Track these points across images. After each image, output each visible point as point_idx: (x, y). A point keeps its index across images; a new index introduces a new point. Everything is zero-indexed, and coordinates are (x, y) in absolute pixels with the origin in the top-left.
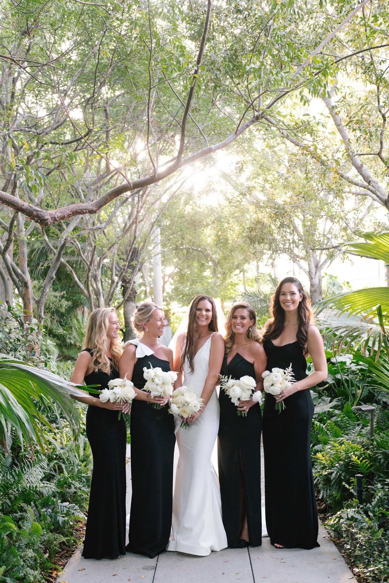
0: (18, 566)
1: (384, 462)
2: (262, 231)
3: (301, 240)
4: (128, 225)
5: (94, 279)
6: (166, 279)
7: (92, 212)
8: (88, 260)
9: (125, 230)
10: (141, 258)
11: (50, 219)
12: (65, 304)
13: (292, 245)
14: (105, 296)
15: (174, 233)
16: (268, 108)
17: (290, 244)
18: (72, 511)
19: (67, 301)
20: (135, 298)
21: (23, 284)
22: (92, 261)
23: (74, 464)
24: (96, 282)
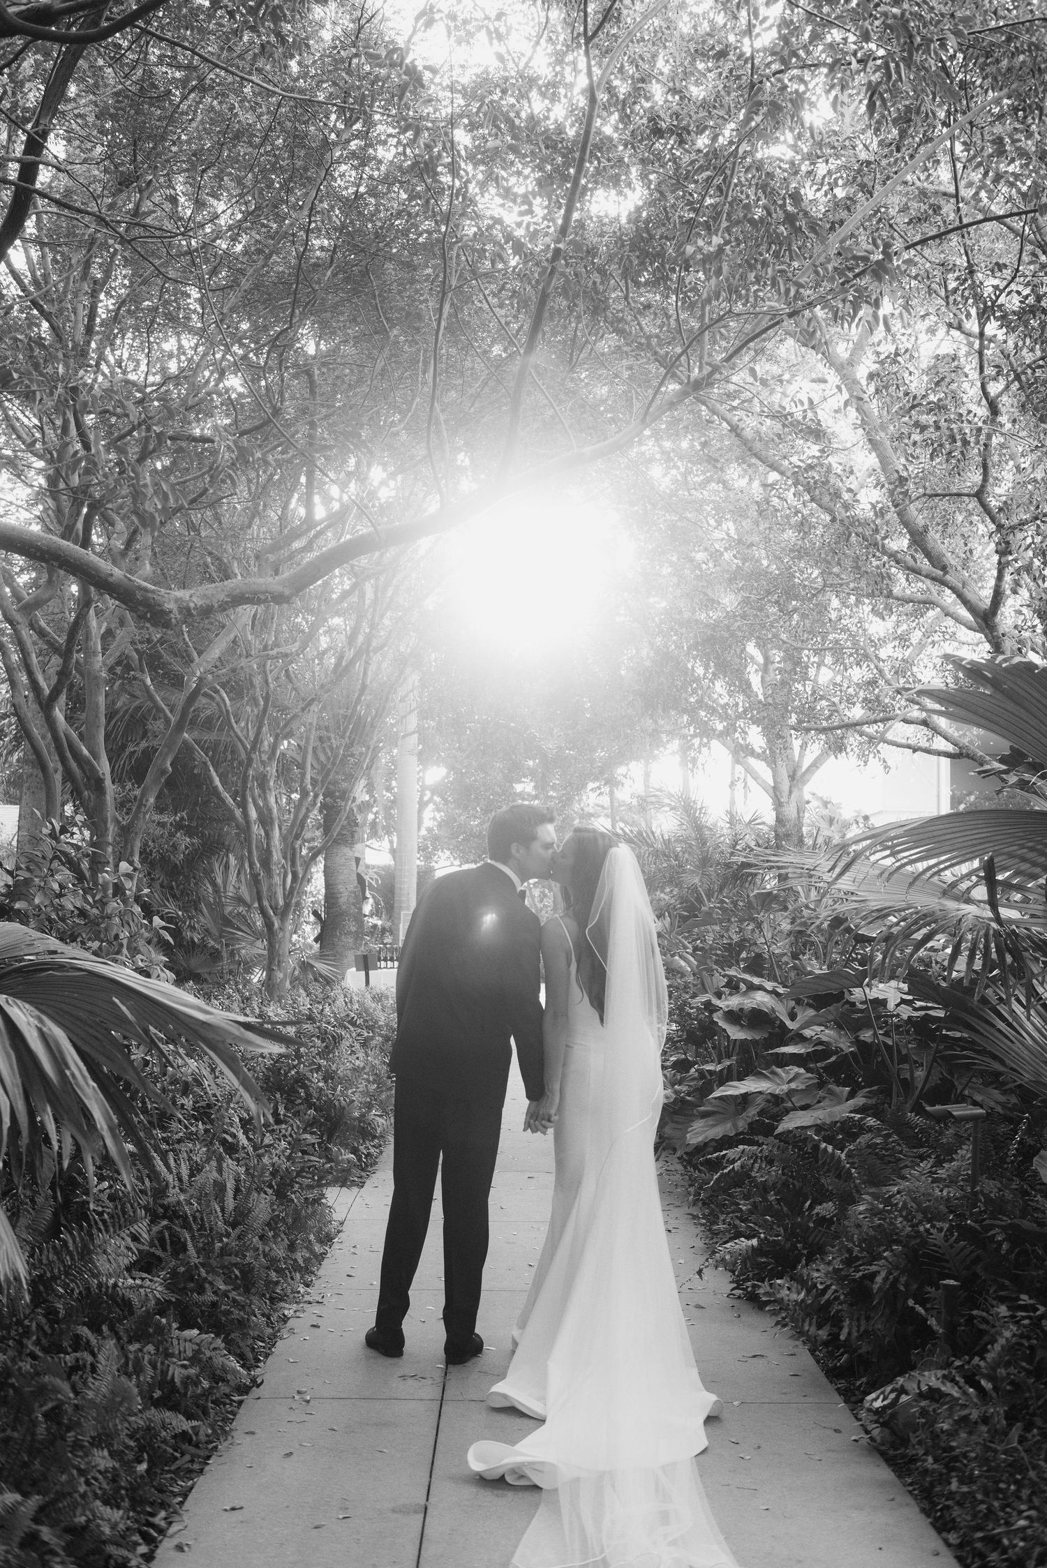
0: (70, 1494)
1: (1009, 1251)
5: (259, 785)
7: (279, 599)
8: (247, 738)
11: (175, 611)
12: (184, 841)
14: (284, 829)
18: (208, 1353)
19: (190, 836)
20: (353, 837)
21: (92, 782)
22: (257, 741)
23: (211, 1229)
24: (264, 792)
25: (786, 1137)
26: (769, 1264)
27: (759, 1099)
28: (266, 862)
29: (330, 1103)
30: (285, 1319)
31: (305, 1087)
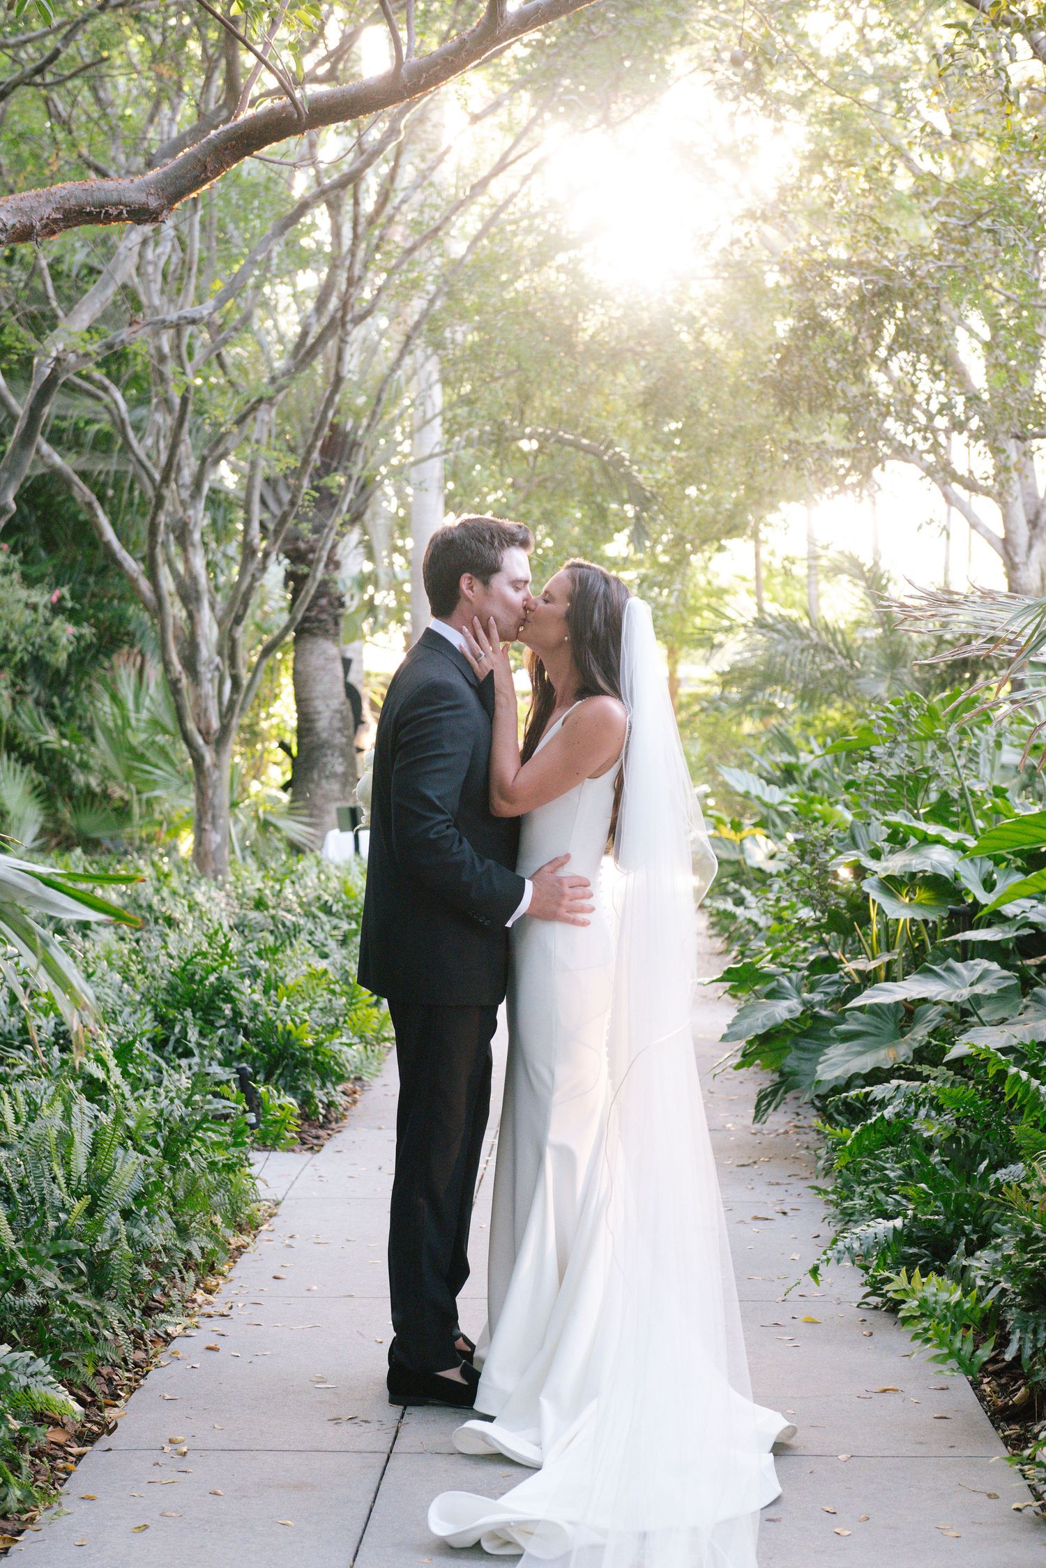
4: (316, 330)
5: (177, 538)
7: (141, 215)
8: (156, 465)
9: (303, 353)
10: (360, 465)
12: (65, 631)
14: (218, 607)
18: (23, 1381)
19: (77, 624)
20: (336, 624)
22: (170, 469)
23: (43, 1201)
24: (185, 550)
25: (959, 1065)
26: (921, 1257)
27: (933, 1014)
28: (190, 664)
29: (270, 1026)
30: (168, 1339)
31: (230, 999)
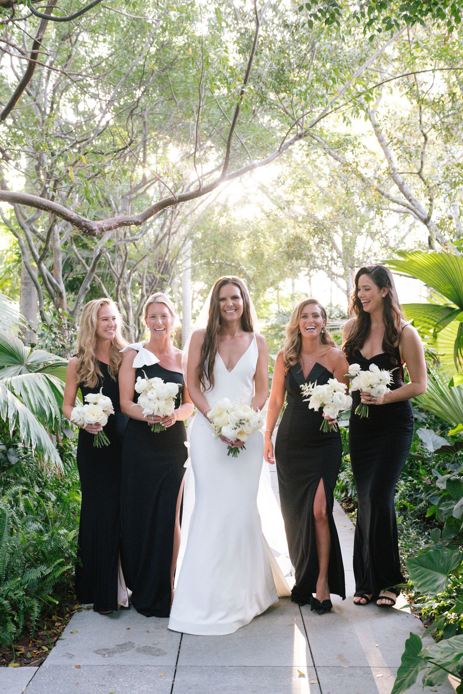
2: (300, 247)
3: (340, 257)
4: (160, 237)
5: (123, 292)
6: (196, 295)
7: (137, 223)
8: (118, 273)
11: (97, 229)
13: (330, 262)
14: (134, 311)
15: (207, 247)
16: (311, 127)
17: (328, 261)
21: (58, 294)
22: (122, 274)
